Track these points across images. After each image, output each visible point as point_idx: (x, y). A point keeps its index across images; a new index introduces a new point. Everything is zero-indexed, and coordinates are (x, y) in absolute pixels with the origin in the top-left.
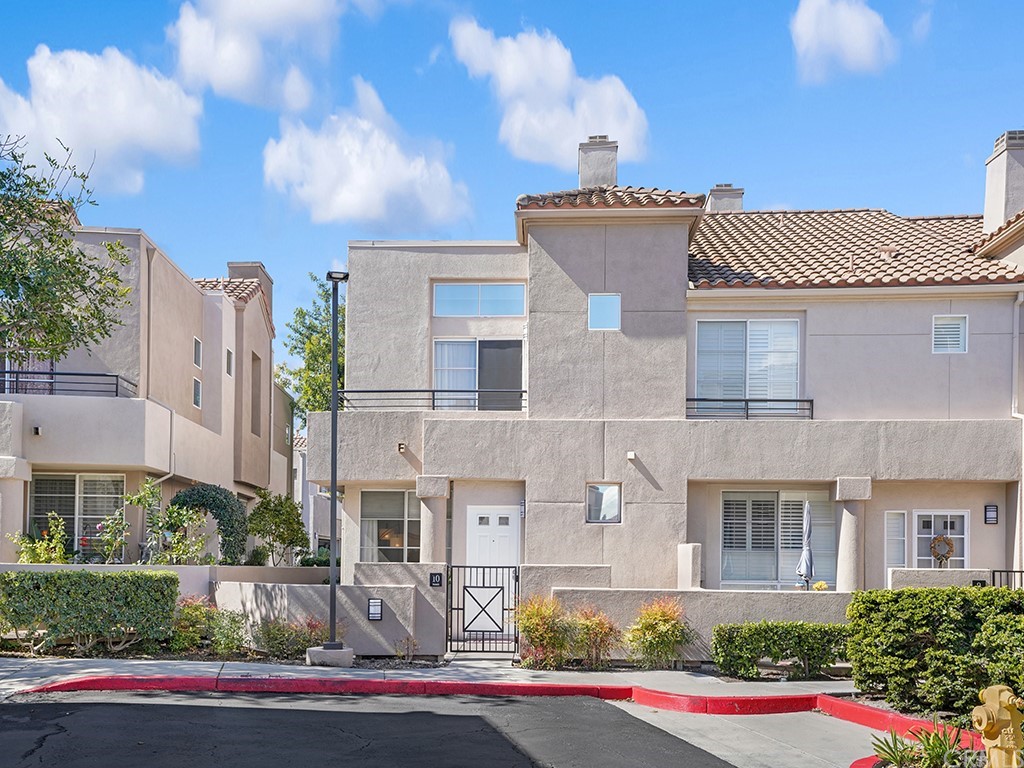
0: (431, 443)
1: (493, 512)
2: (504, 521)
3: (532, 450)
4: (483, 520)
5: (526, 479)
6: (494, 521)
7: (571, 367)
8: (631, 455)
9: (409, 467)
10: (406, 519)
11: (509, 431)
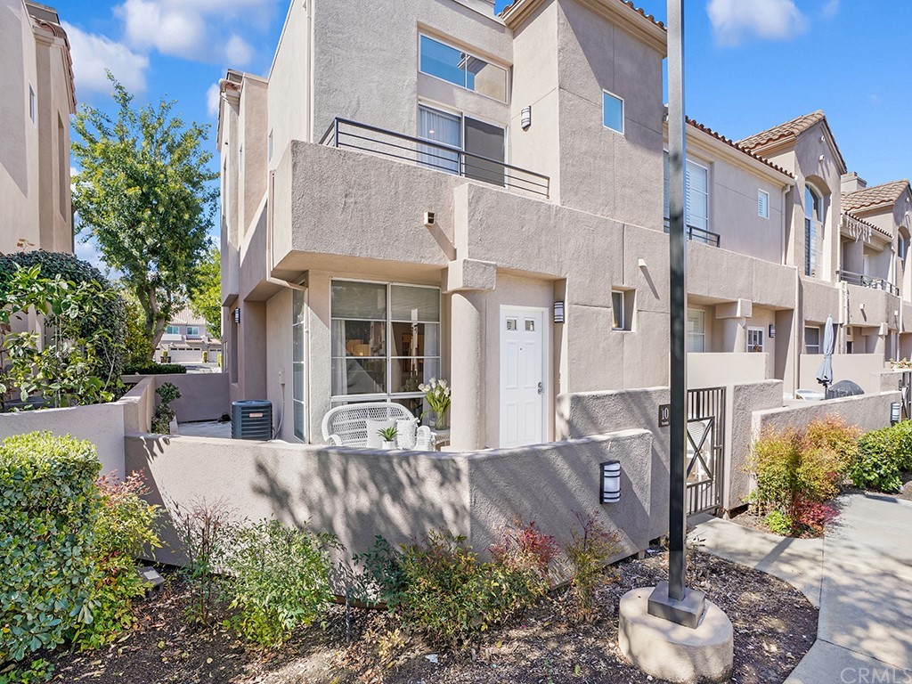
0: (478, 217)
1: (521, 312)
2: (529, 325)
3: (571, 244)
4: (511, 325)
5: (567, 276)
6: (521, 325)
7: (592, 160)
8: (642, 262)
9: (437, 247)
10: (390, 321)
11: (552, 217)
